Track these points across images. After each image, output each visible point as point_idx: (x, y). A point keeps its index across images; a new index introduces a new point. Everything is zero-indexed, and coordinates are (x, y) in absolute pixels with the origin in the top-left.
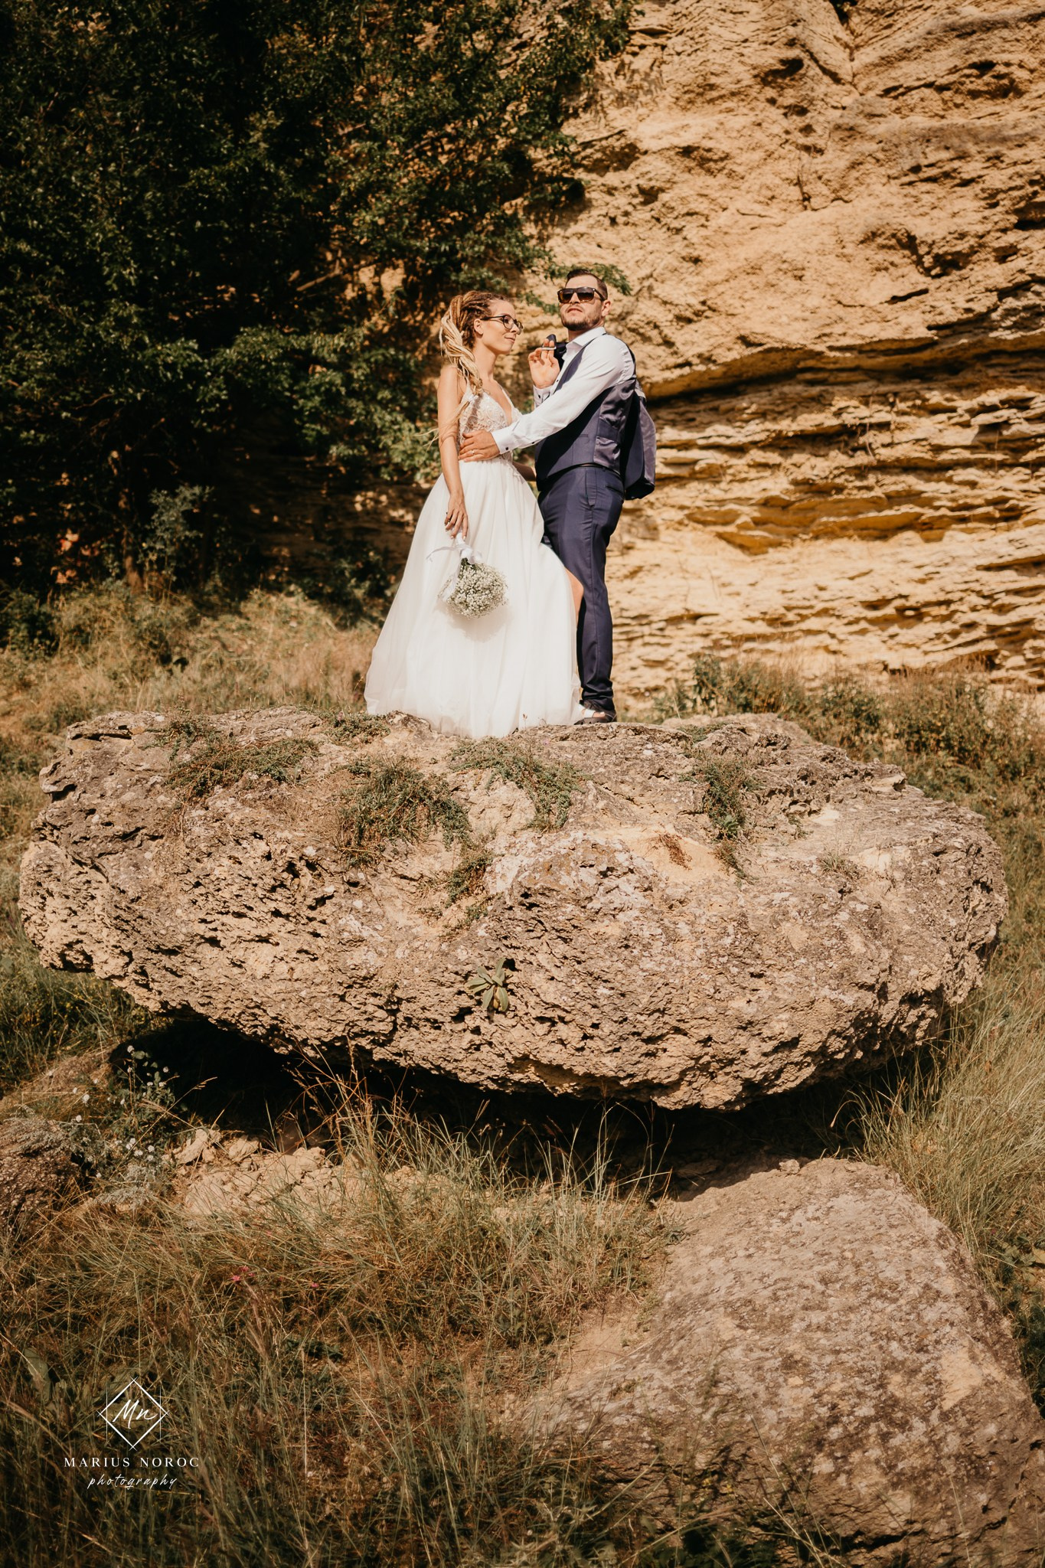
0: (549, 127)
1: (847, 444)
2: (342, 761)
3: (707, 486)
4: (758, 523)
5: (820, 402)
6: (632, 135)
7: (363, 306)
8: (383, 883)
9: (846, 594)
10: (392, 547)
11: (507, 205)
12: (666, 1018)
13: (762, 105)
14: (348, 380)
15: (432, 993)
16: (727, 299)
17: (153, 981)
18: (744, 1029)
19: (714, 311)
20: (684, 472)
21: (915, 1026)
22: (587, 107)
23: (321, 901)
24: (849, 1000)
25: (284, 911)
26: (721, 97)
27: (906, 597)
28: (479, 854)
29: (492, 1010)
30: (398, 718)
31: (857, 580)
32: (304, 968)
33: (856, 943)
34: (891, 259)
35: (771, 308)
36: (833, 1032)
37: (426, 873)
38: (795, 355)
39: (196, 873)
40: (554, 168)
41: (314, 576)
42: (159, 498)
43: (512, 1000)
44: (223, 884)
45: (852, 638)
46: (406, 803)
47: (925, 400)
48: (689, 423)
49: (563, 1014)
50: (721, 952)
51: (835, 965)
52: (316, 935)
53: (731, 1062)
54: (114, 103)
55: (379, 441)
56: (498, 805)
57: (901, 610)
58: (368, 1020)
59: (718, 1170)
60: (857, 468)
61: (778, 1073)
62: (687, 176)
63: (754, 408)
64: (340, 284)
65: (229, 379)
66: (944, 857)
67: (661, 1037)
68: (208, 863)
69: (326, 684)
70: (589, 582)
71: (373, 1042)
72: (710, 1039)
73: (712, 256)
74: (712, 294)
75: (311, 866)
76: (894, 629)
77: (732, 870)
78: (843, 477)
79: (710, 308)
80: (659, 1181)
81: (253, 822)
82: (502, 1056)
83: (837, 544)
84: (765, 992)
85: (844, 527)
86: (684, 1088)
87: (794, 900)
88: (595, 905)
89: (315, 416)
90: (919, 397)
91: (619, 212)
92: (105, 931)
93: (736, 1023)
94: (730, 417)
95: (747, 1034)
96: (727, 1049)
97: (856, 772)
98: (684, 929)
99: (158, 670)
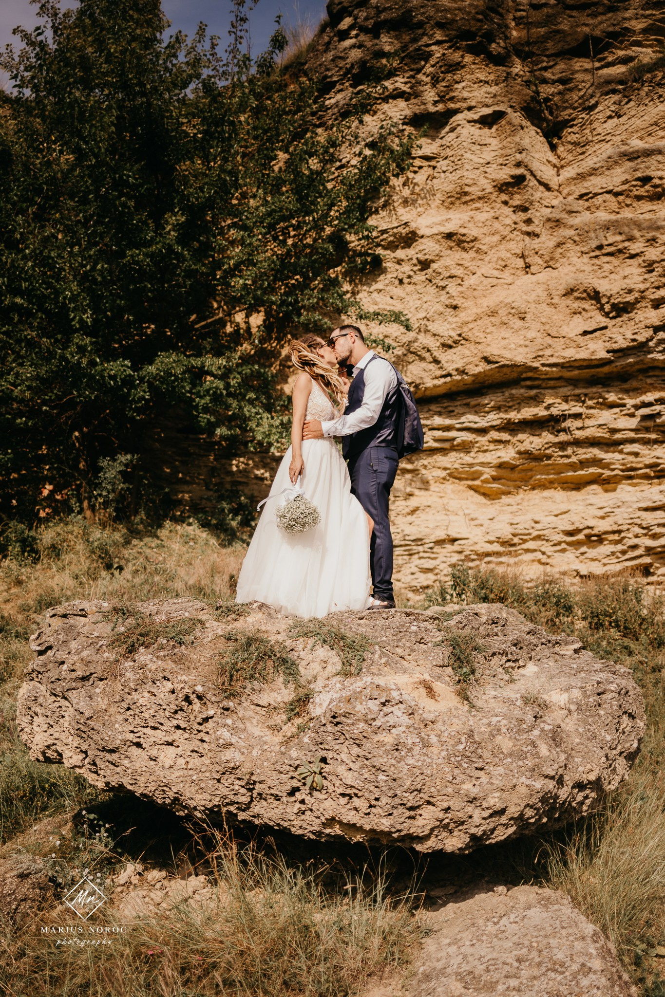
0: (359, 220)
1: (553, 428)
2: (220, 632)
3: (462, 455)
4: (495, 479)
5: (536, 400)
6: (413, 225)
7: (237, 337)
8: (245, 709)
9: (553, 525)
10: (256, 494)
11: (331, 271)
12: (422, 795)
13: (498, 205)
14: (227, 386)
15: (275, 778)
16: (475, 333)
17: (101, 769)
18: (471, 802)
19: (467, 340)
20: (447, 445)
21: (582, 803)
22: (384, 206)
23: (206, 720)
24: (538, 784)
25: (183, 726)
26: (472, 200)
27: (592, 528)
28: (305, 691)
29: (312, 788)
30: (256, 605)
31: (560, 517)
32: (195, 762)
33: (544, 750)
34: (583, 306)
35: (504, 338)
36: (527, 805)
37: (272, 703)
38: (519, 369)
39: (127, 701)
40: (363, 247)
41: (205, 513)
42: (104, 463)
43: (325, 783)
44: (144, 708)
45: (556, 554)
46: (260, 659)
47: (605, 399)
48: (450, 414)
49: (357, 792)
50: (457, 754)
51: (530, 763)
52: (203, 741)
53: (462, 823)
54: (77, 206)
55: (247, 426)
56: (318, 660)
57: (588, 537)
58: (235, 794)
59: (456, 892)
60: (560, 443)
61: (493, 831)
62: (449, 252)
63: (492, 404)
64: (222, 323)
65: (151, 385)
66: (604, 696)
67: (418, 807)
68: (135, 696)
69: (212, 582)
70: (377, 518)
71: (238, 808)
72: (449, 808)
73: (466, 305)
74: (465, 329)
75: (200, 698)
76: (584, 549)
77: (466, 702)
78: (551, 449)
79: (464, 339)
80: (417, 898)
81: (164, 670)
82: (319, 817)
83: (547, 493)
84: (484, 779)
85: (551, 482)
86: (433, 839)
87: (504, 722)
88: (377, 723)
89: (206, 410)
90: (601, 397)
91: (405, 276)
92: (71, 738)
93: (466, 799)
94: (477, 410)
95: (473, 805)
96: (460, 814)
97: (549, 642)
98: (434, 739)
99: (104, 573)
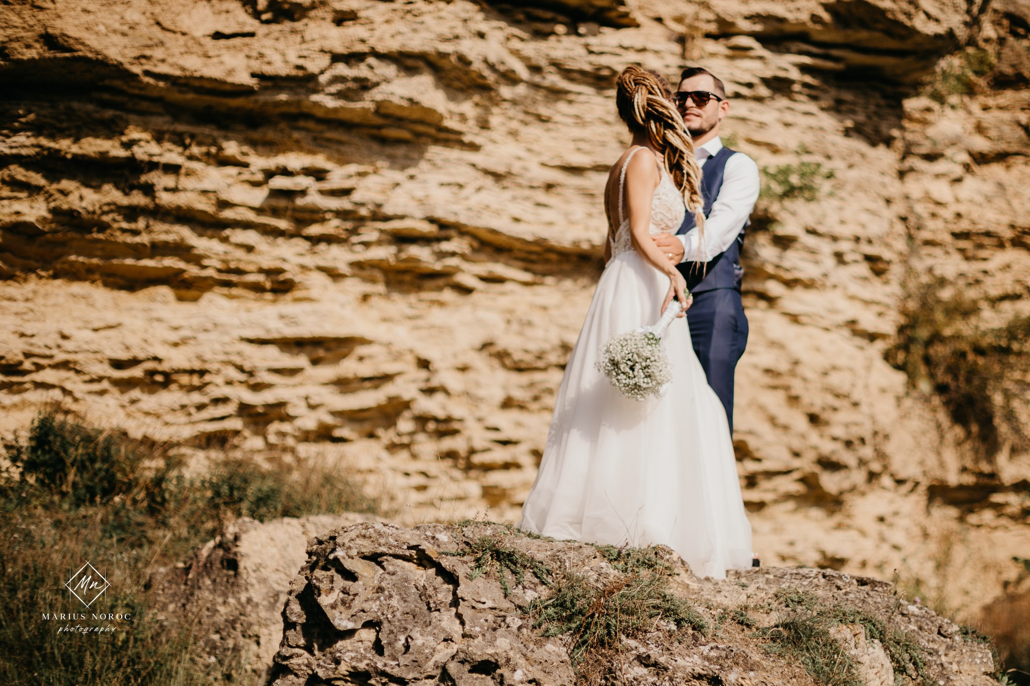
1: (125, 180)
9: (94, 347)
27: (159, 360)
31: (103, 333)
45: (90, 399)
47: (221, 149)
57: (151, 373)
60: (129, 207)
76: (136, 393)
78: (112, 215)
83: (78, 288)
90: (215, 144)
